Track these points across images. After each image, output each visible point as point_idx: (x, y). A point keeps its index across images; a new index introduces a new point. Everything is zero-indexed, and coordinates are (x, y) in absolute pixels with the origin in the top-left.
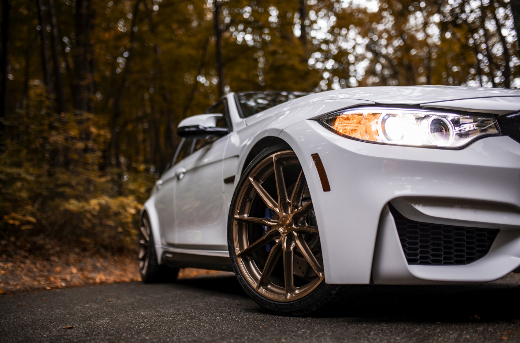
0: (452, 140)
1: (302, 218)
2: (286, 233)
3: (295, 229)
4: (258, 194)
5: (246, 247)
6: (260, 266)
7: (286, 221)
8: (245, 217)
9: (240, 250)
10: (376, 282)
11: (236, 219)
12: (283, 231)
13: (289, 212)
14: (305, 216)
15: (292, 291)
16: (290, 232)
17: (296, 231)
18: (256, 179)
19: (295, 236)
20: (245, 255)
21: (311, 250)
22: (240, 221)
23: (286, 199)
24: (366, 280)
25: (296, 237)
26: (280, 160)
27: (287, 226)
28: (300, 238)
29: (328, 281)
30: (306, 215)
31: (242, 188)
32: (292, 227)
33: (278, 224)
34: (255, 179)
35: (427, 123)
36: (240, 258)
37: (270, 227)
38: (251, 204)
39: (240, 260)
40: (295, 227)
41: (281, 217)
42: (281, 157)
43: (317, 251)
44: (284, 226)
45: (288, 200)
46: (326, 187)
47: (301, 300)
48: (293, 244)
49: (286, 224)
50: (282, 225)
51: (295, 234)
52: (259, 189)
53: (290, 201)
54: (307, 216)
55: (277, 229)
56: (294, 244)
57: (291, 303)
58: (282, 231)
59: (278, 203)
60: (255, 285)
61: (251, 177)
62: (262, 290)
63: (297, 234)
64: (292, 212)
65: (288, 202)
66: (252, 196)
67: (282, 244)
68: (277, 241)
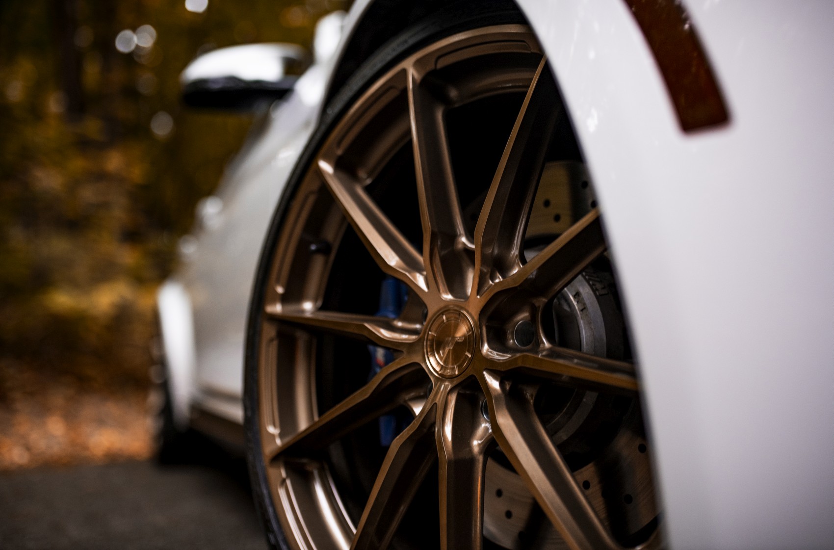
1: (523, 316)
2: (451, 378)
3: (492, 361)
5: (303, 424)
7: (456, 327)
8: (303, 311)
9: (281, 436)
11: (273, 318)
12: (442, 367)
13: (469, 291)
14: (537, 304)
16: (472, 376)
17: (495, 374)
19: (493, 394)
20: (300, 457)
21: (559, 447)
23: (454, 237)
25: (497, 398)
26: (434, 81)
27: (460, 347)
28: (514, 402)
30: (545, 300)
31: (296, 205)
32: (480, 352)
33: (419, 342)
34: (339, 165)
36: (279, 468)
37: (393, 350)
38: (326, 262)
39: (277, 474)
40: (496, 356)
41: (432, 310)
42: (439, 66)
44: (444, 349)
45: (464, 239)
48: (484, 426)
49: (454, 337)
50: (437, 345)
51: (494, 384)
52: (351, 202)
53: (472, 242)
54: (548, 306)
55: (417, 359)
56: (488, 425)
58: (438, 369)
59: (421, 251)
61: (327, 159)
63: (501, 385)
64: (479, 289)
65: (467, 250)
66: (331, 233)
67: (433, 425)
68: (417, 409)
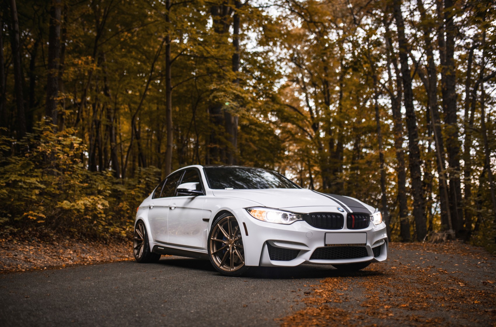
0: (288, 222)
3: (235, 245)
4: (221, 231)
5: (215, 251)
6: (221, 259)
7: (232, 242)
8: (215, 239)
9: (213, 252)
10: (261, 265)
11: (211, 239)
13: (233, 239)
15: (233, 268)
16: (233, 247)
18: (220, 225)
20: (215, 254)
21: (240, 253)
22: (213, 241)
23: (232, 234)
24: (258, 265)
26: (230, 219)
27: (232, 244)
28: (237, 249)
29: (246, 265)
30: (239, 241)
31: (215, 228)
33: (228, 243)
35: (281, 215)
37: (225, 244)
39: (213, 256)
41: (230, 241)
43: (242, 253)
46: (247, 234)
47: (236, 271)
48: (234, 251)
50: (230, 244)
52: (221, 228)
55: (228, 245)
57: (233, 272)
58: (230, 246)
59: (228, 235)
60: (219, 265)
62: (221, 267)
63: (236, 247)
66: (218, 231)
67: (230, 251)
68: (228, 249)
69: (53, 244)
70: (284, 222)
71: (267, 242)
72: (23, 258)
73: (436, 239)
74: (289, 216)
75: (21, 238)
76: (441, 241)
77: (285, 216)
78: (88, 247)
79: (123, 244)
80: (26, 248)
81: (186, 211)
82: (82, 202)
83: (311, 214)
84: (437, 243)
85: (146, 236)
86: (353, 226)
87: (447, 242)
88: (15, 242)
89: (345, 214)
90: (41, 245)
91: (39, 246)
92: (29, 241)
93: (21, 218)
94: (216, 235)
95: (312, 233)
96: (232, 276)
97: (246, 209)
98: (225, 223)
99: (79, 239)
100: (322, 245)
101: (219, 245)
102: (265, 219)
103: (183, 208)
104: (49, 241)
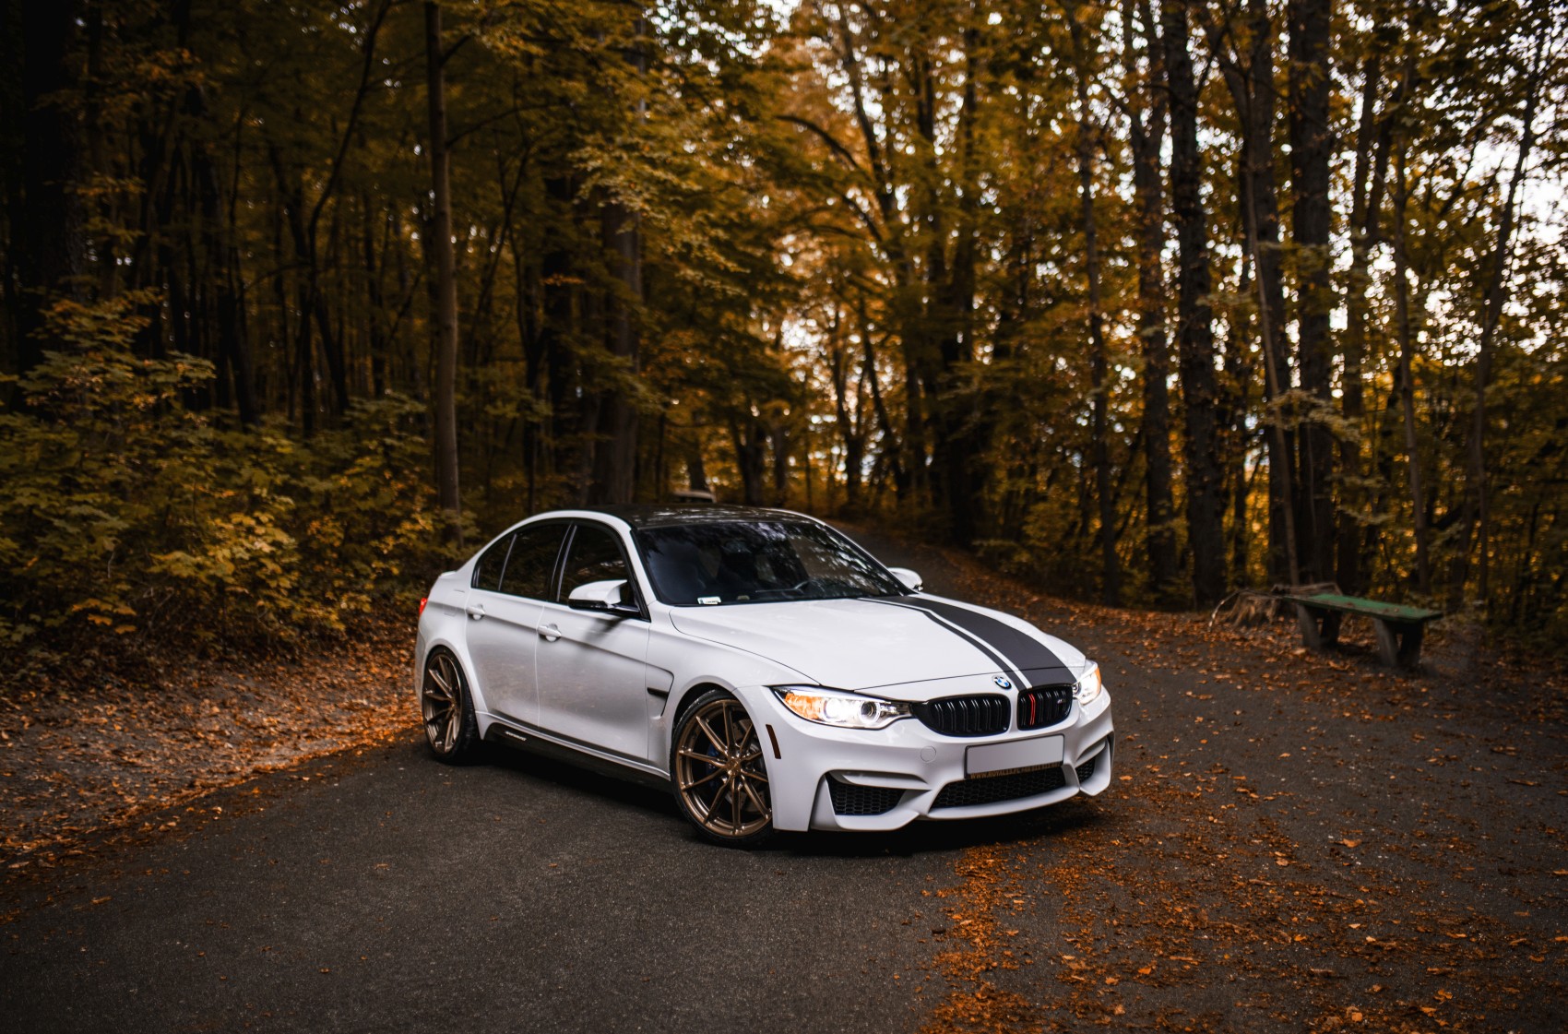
0: (877, 722)
1: (751, 766)
4: (703, 732)
5: (691, 784)
6: (707, 803)
8: (688, 752)
9: (685, 785)
10: (814, 830)
11: (680, 753)
12: (731, 772)
13: (738, 757)
14: (755, 765)
15: (740, 828)
16: (738, 775)
17: (744, 776)
18: (703, 718)
21: (760, 795)
22: (684, 757)
23: (734, 744)
24: (804, 828)
25: (744, 781)
26: (729, 707)
27: (735, 769)
28: (749, 783)
29: (775, 826)
30: (757, 765)
32: (741, 771)
33: (725, 766)
35: (858, 706)
38: (695, 740)
39: (685, 794)
41: (728, 759)
45: (737, 745)
46: (778, 755)
47: (747, 836)
48: (741, 786)
49: (734, 766)
50: (730, 768)
52: (705, 726)
55: (724, 770)
57: (739, 837)
59: (725, 745)
60: (702, 819)
62: (710, 825)
63: (745, 778)
65: (737, 747)
66: (697, 731)
67: (729, 785)
68: (725, 782)
69: (159, 688)
70: (868, 722)
71: (829, 776)
72: (107, 753)
73: (1248, 615)
74: (878, 706)
75: (75, 679)
76: (1261, 619)
77: (868, 709)
78: (251, 684)
79: (338, 655)
80: (99, 714)
81: (595, 658)
82: (227, 552)
83: (933, 702)
84: (1249, 627)
85: (463, 695)
86: (1032, 722)
87: (1276, 623)
88: (64, 696)
89: (1013, 695)
90: (129, 695)
91: (126, 700)
92: (100, 688)
93: (63, 619)
94: (692, 742)
95: (934, 749)
96: (737, 848)
97: (772, 688)
98: (715, 713)
99: (221, 660)
100: (957, 775)
101: (699, 769)
102: (821, 716)
103: (585, 646)
104: (148, 681)
